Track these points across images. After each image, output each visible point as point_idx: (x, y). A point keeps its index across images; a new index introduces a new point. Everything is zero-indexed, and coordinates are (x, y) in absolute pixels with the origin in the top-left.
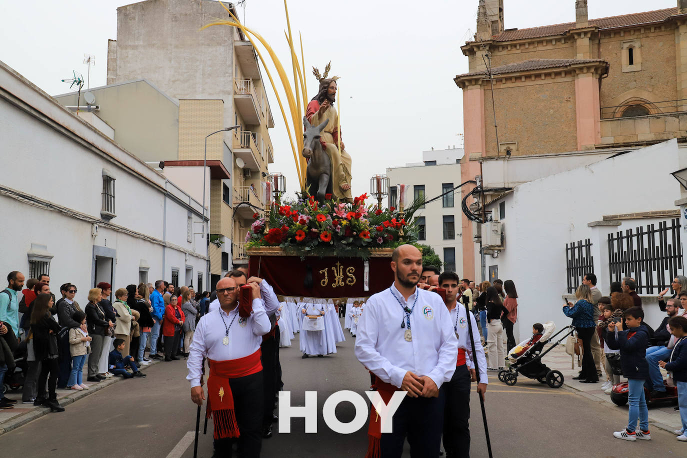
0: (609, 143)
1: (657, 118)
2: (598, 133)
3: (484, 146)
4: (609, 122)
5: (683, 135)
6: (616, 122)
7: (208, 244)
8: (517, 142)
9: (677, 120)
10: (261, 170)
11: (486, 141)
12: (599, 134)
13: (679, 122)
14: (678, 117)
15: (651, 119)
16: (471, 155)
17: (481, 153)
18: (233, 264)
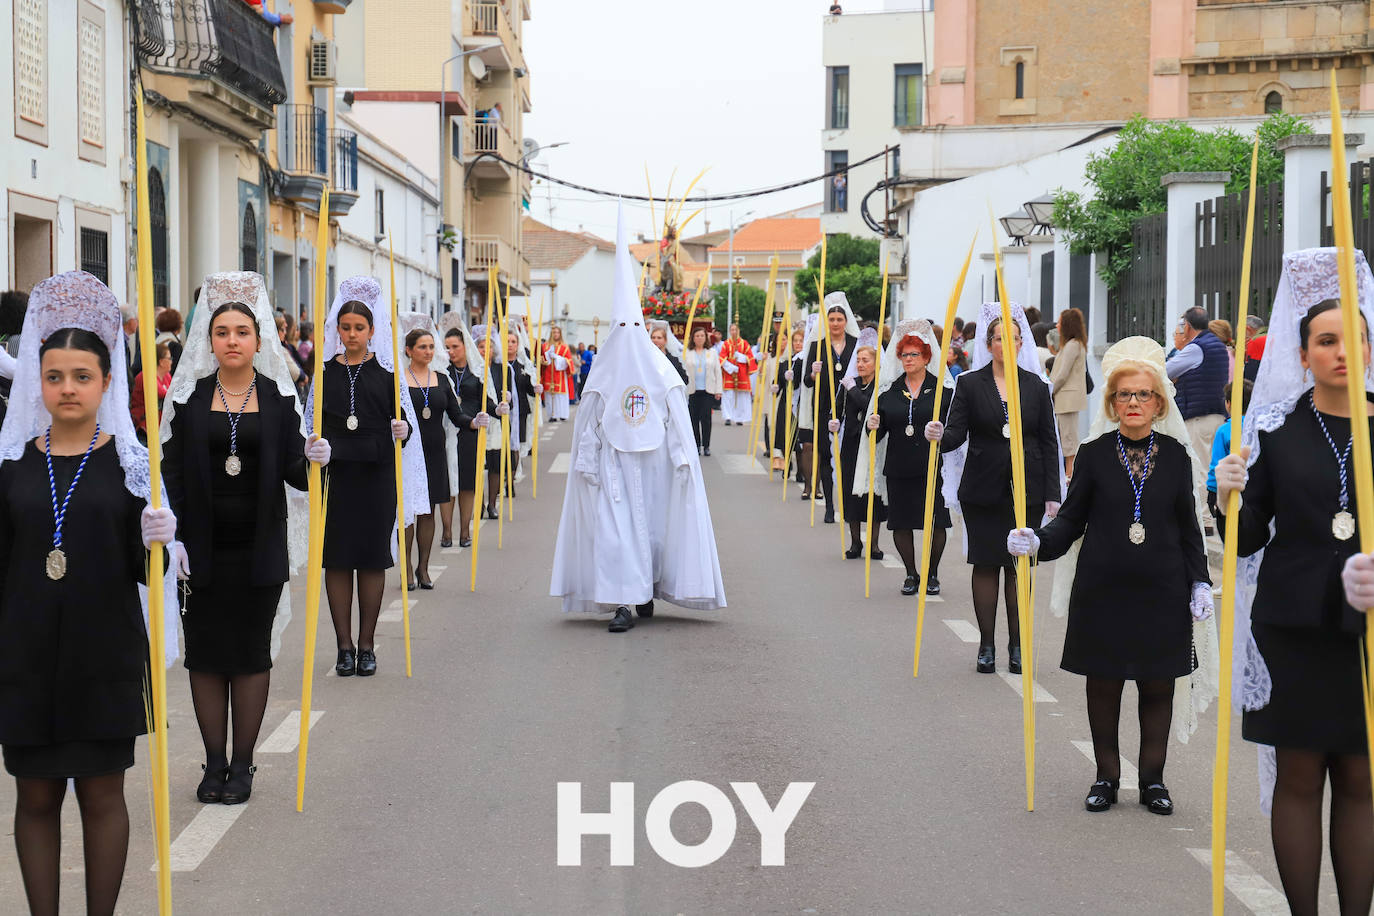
0: (1207, 56)
1: (1301, 8)
2: (1191, 33)
3: (972, 52)
4: (1214, 14)
5: (1346, 44)
6: (1225, 13)
7: (439, 249)
8: (1035, 47)
9: (1337, 13)
10: (512, 67)
11: (977, 43)
12: (1193, 36)
13: (1341, 18)
14: (1340, 8)
15: (1291, 10)
16: (943, 71)
17: (963, 69)
18: (466, 281)
